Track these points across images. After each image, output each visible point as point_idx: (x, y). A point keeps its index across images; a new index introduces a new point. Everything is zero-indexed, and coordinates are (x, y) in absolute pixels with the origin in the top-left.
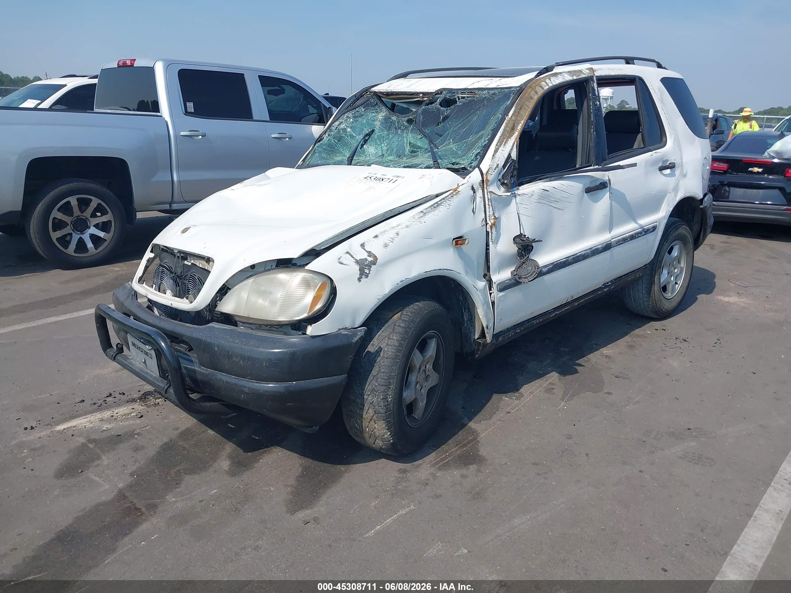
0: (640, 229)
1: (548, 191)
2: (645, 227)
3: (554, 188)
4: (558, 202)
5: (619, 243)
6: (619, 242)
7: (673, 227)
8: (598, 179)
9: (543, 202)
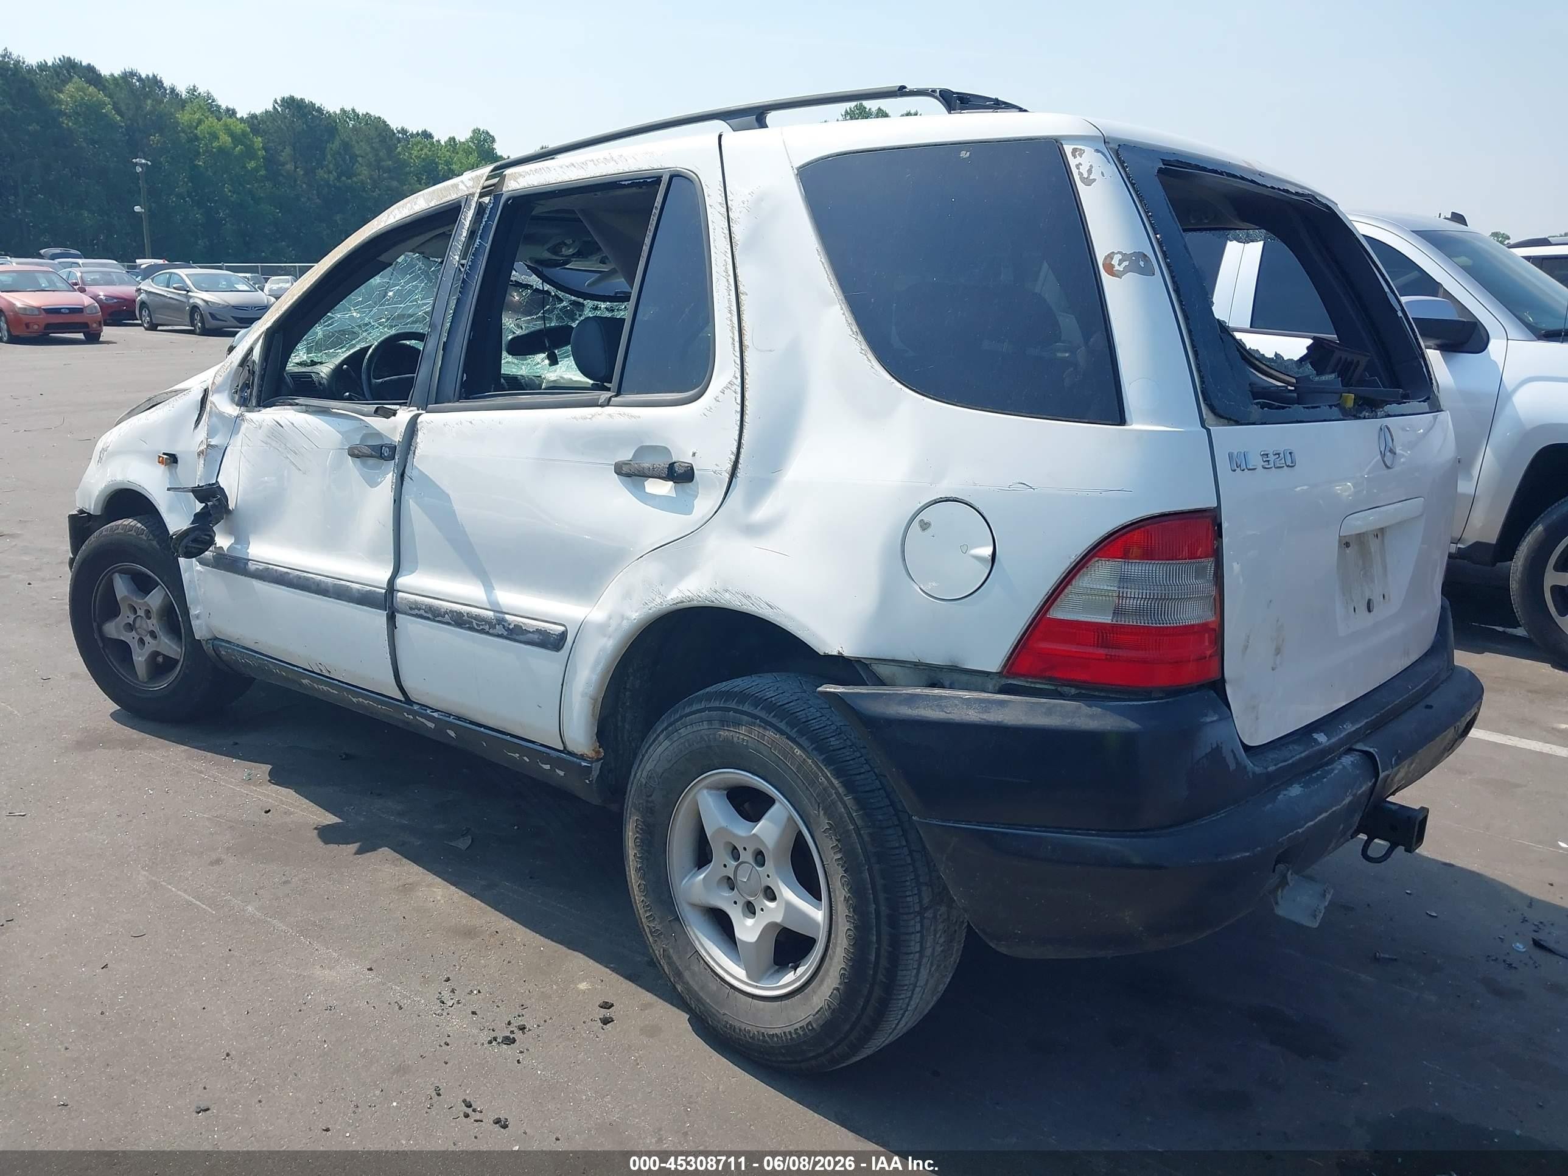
0: (491, 614)
1: (282, 427)
2: (507, 617)
3: (293, 424)
4: (296, 453)
5: (416, 611)
6: (419, 609)
7: (712, 704)
8: (378, 435)
9: (274, 444)
